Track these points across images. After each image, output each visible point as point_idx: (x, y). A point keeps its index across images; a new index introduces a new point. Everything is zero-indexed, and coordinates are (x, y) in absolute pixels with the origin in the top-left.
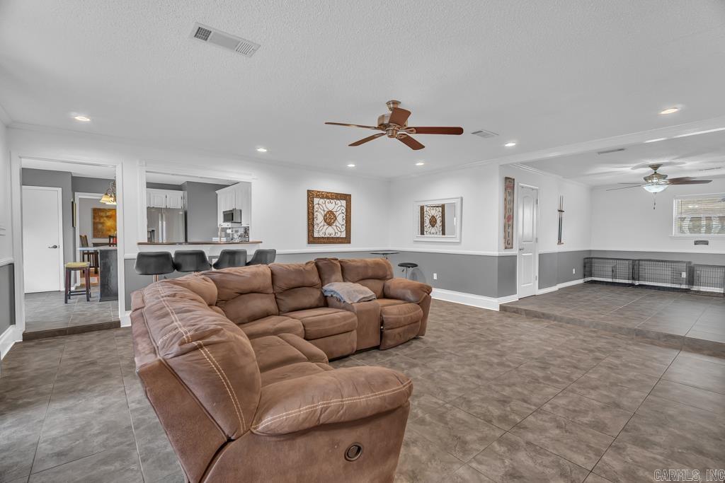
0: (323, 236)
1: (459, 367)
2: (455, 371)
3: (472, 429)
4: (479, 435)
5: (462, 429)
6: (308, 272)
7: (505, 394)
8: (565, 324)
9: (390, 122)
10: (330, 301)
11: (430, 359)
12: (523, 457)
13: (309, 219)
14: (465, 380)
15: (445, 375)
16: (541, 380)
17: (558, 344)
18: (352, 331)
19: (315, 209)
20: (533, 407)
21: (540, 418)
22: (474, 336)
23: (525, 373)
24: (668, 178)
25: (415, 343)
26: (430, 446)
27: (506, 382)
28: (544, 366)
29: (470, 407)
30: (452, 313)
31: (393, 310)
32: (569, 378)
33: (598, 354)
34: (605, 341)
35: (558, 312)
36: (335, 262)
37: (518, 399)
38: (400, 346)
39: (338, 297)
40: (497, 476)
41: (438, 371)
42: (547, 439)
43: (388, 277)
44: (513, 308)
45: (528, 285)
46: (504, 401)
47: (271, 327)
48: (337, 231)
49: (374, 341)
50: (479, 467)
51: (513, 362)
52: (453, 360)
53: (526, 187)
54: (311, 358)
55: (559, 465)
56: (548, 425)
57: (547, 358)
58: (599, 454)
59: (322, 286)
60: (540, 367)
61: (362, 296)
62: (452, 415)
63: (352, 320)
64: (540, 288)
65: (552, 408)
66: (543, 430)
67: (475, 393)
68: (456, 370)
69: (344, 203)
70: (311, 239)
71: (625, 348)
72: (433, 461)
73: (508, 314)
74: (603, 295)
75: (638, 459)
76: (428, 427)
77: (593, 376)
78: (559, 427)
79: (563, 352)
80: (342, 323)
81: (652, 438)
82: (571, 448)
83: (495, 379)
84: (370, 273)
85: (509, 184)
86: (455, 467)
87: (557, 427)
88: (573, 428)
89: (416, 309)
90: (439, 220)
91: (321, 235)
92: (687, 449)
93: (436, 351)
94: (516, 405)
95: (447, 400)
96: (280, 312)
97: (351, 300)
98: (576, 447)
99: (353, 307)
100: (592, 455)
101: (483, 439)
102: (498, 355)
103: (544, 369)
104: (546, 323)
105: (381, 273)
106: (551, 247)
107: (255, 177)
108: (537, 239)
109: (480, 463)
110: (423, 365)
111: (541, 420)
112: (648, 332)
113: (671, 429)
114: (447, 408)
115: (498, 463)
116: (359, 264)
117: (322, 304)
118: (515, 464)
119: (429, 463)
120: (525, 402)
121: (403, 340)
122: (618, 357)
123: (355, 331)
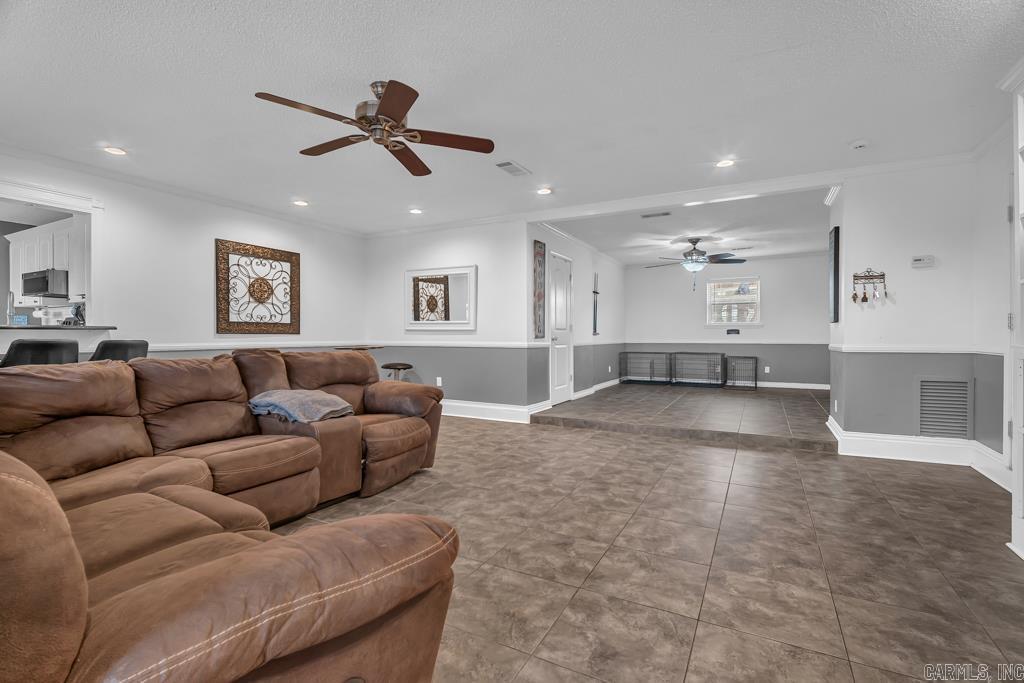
0: (248, 320)
1: (492, 506)
2: (488, 512)
3: (529, 596)
4: (542, 603)
5: (514, 599)
6: (219, 372)
7: (562, 533)
8: (610, 432)
9: (377, 114)
10: (265, 422)
11: (447, 500)
12: (609, 621)
13: (218, 290)
14: (503, 523)
15: (473, 521)
16: (604, 506)
17: (611, 458)
18: (311, 470)
19: (232, 273)
20: (604, 545)
21: (616, 558)
22: (505, 458)
23: (582, 499)
24: (708, 254)
25: (419, 480)
26: (470, 641)
27: (560, 516)
28: (603, 488)
29: (519, 562)
30: (468, 432)
31: (383, 429)
32: (635, 498)
33: (658, 464)
34: (660, 447)
35: (602, 418)
36: (274, 355)
37: (582, 538)
38: (395, 488)
39: (282, 413)
40: (582, 663)
41: (462, 516)
42: (633, 587)
43: (370, 380)
44: (547, 418)
45: (562, 388)
46: (564, 544)
47: (133, 477)
48: (273, 312)
49: (352, 482)
50: (553, 656)
51: (564, 488)
52: (482, 496)
53: (560, 258)
54: (229, 523)
55: (659, 622)
56: (628, 566)
57: (603, 476)
58: (700, 593)
59: (249, 398)
60: (598, 490)
61: (328, 410)
62: (495, 581)
63: (311, 450)
64: (575, 391)
65: (628, 541)
66: (624, 576)
67: (522, 539)
68: (487, 509)
69: (287, 266)
70: (224, 325)
71: (684, 454)
72: (479, 666)
73: (541, 426)
74: (644, 395)
75: (743, 588)
76: (460, 610)
77: (662, 491)
78: (643, 566)
79: (619, 467)
80: (292, 458)
81: (747, 557)
82: (665, 592)
83: (546, 514)
84: (340, 373)
85: (539, 249)
86: (516, 666)
87: (641, 566)
88: (660, 564)
89: (421, 426)
90: (440, 303)
91: (244, 318)
92: (785, 562)
93: (453, 488)
94: (582, 546)
95: (483, 558)
96: (155, 450)
97: (307, 418)
98: (671, 590)
99: (312, 429)
100: (692, 596)
101: (549, 609)
102: (541, 481)
103: (603, 490)
104: (589, 434)
105: (359, 374)
106: (586, 338)
107: (101, 205)
108: (571, 327)
109: (553, 648)
110: (436, 510)
111: (619, 560)
112: (702, 431)
113: (761, 542)
114: (483, 571)
115: (579, 641)
116: (318, 359)
117: (249, 429)
118: (603, 637)
119: (473, 673)
120: (593, 539)
121: (400, 476)
122: (680, 464)
123: (316, 471)
